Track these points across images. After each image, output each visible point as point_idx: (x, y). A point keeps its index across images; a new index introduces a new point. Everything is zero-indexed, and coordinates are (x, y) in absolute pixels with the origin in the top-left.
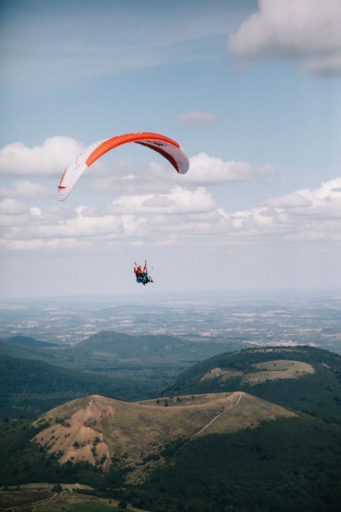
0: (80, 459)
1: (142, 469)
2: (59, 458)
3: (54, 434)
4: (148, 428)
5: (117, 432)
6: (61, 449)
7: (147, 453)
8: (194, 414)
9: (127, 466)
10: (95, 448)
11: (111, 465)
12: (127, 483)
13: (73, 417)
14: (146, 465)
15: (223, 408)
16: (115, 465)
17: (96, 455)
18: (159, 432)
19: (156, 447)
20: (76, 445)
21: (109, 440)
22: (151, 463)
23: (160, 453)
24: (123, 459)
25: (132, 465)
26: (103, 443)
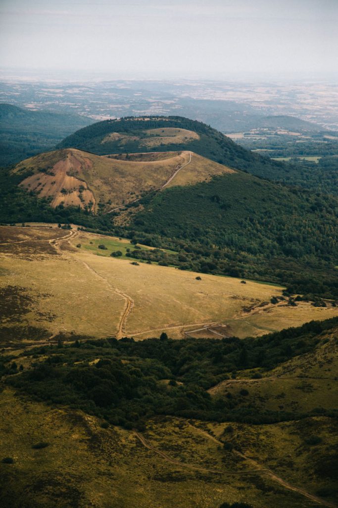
0: (70, 203)
1: (125, 214)
2: (50, 202)
3: (40, 181)
4: (123, 180)
5: (98, 182)
6: (51, 194)
7: (128, 200)
8: (158, 169)
9: (112, 211)
10: (82, 195)
11: (98, 210)
12: (115, 225)
13: (55, 167)
14: (129, 211)
15: (180, 164)
16: (102, 210)
17: (84, 201)
18: (134, 183)
19: (133, 195)
20: (64, 192)
21: (92, 188)
22: (133, 209)
23: (138, 201)
24: (108, 205)
25: (117, 210)
26: (88, 191)
